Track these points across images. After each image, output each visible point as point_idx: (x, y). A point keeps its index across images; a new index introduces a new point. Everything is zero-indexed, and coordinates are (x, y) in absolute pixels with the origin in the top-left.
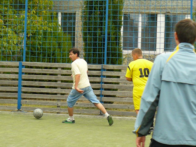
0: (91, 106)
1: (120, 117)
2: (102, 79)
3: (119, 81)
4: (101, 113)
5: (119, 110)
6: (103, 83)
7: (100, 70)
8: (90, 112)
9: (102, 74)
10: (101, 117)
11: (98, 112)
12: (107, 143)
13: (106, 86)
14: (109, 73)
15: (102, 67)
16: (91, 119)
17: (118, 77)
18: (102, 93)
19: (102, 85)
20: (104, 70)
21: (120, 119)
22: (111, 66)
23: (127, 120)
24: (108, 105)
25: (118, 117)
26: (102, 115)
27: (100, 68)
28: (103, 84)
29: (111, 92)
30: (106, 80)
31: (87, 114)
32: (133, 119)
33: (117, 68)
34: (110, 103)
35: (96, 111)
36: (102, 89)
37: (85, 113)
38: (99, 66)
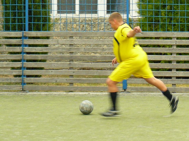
0: (11, 81)
1: (47, 93)
2: (23, 48)
3: (43, 50)
4: (23, 89)
5: (48, 84)
6: (24, 53)
7: (20, 38)
8: (10, 88)
9: (23, 43)
10: (23, 93)
11: (20, 88)
12: (20, 124)
13: (29, 57)
14: (32, 42)
15: (23, 34)
16: (11, 97)
17: (46, 46)
18: (24, 66)
19: (23, 56)
20: (25, 37)
21: (46, 95)
22: (34, 33)
23: (55, 96)
24: (31, 79)
25: (43, 93)
26: (25, 91)
27: (21, 36)
28: (25, 55)
29: (35, 64)
30: (28, 49)
31: (6, 91)
32: (61, 95)
33: (40, 34)
34: (36, 76)
35: (17, 86)
36: (24, 60)
37: (4, 89)
38: (19, 34)
